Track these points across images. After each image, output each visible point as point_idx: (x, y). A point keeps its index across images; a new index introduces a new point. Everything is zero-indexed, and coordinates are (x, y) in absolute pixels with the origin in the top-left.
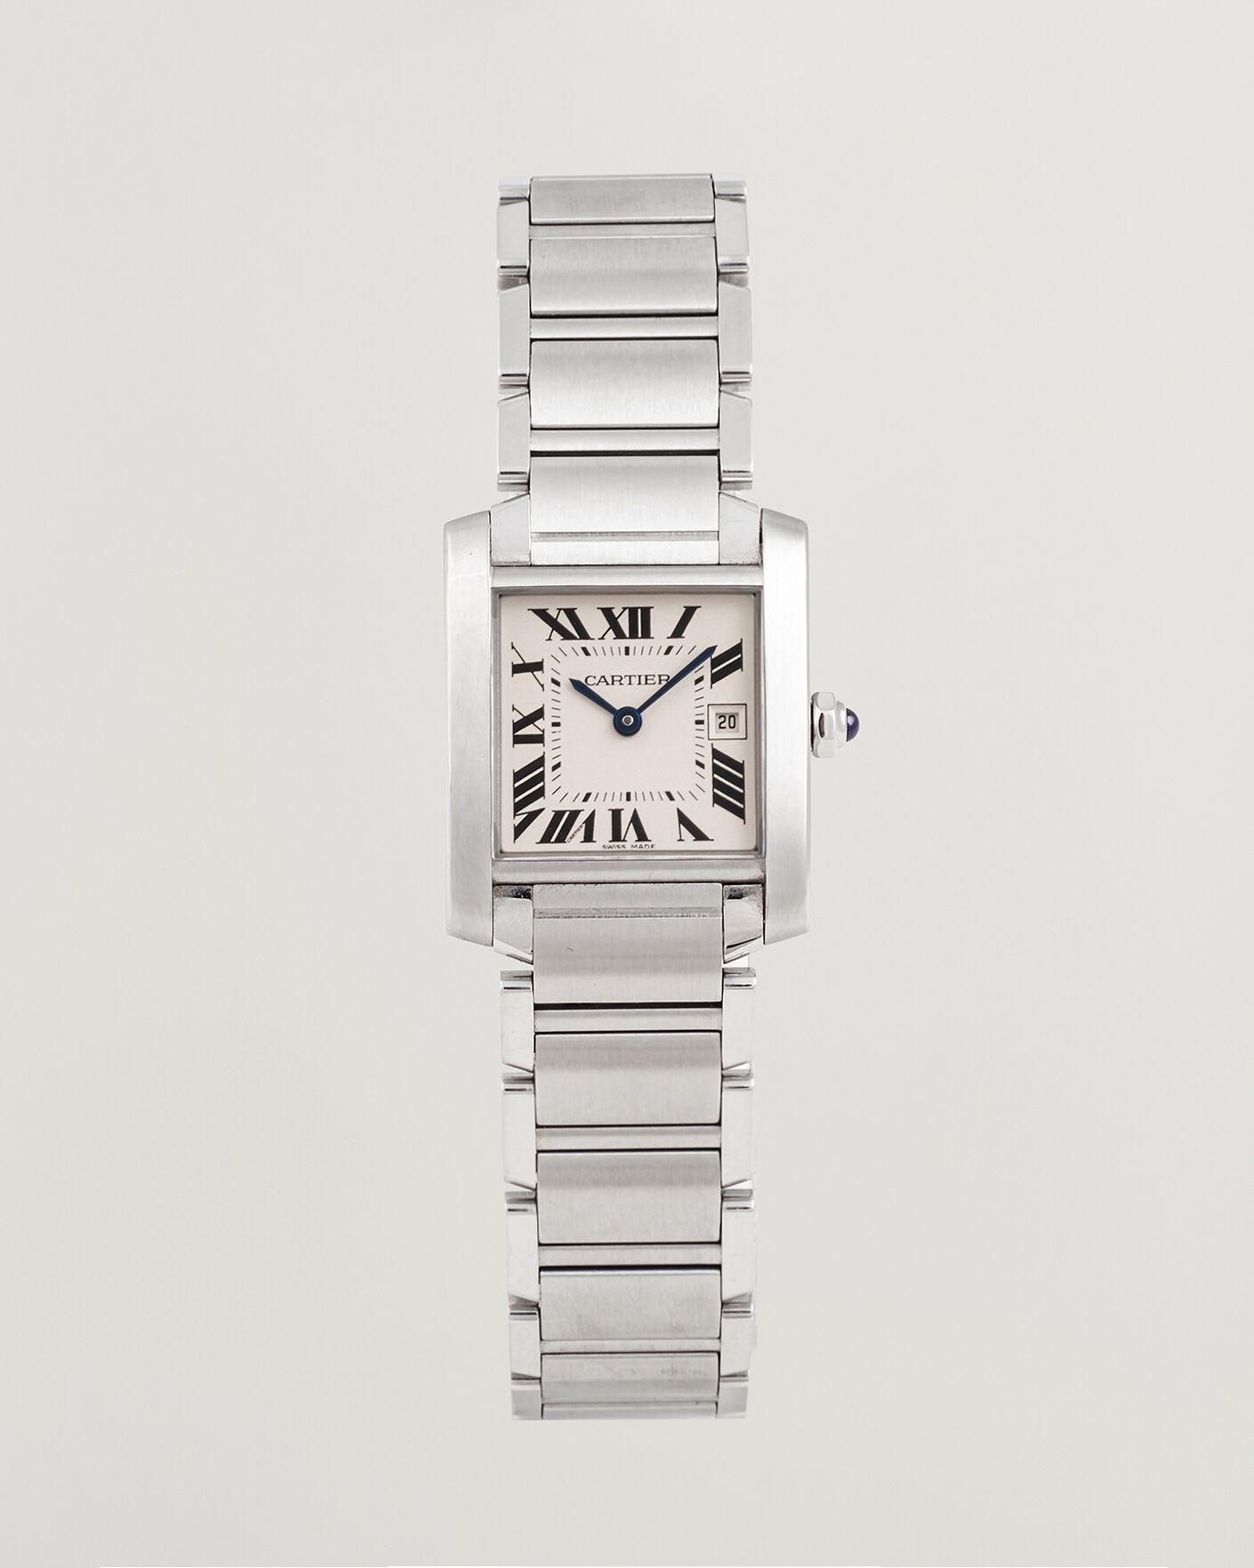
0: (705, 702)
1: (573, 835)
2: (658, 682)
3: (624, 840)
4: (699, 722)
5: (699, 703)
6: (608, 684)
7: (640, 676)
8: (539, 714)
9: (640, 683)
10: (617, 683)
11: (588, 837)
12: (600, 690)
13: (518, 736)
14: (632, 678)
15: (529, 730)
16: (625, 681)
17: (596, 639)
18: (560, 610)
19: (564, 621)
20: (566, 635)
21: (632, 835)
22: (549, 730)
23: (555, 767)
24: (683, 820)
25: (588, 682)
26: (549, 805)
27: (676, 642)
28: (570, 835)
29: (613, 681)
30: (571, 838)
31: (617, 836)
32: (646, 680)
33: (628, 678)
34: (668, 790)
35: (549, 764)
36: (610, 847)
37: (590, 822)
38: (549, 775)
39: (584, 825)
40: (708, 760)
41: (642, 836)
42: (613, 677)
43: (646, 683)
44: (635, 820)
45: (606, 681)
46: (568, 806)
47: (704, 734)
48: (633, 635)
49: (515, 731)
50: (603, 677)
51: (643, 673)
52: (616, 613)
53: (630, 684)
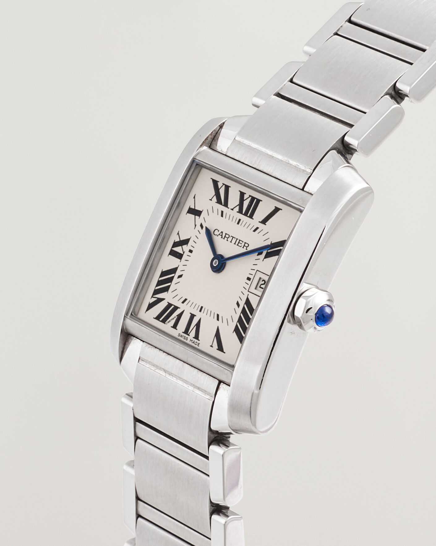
0: (256, 268)
1: (170, 321)
2: (242, 247)
3: (189, 335)
4: (249, 279)
5: (254, 267)
6: (222, 238)
7: (237, 239)
8: (186, 242)
9: (235, 244)
10: (226, 239)
11: (175, 326)
12: (217, 240)
13: (173, 250)
14: (234, 238)
15: (178, 249)
16: (230, 239)
17: (230, 208)
18: (224, 184)
19: (222, 192)
20: (219, 201)
21: (193, 334)
22: (187, 253)
23: (180, 276)
24: (218, 335)
25: (215, 233)
26: (168, 297)
27: (261, 226)
28: (168, 320)
29: (225, 237)
30: (168, 322)
31: (186, 332)
32: (239, 243)
33: (232, 237)
34: (218, 314)
35: (178, 273)
36: (181, 336)
37: (180, 316)
38: (175, 280)
39: (176, 317)
40: (242, 304)
41: (197, 337)
42: (226, 234)
43: (238, 245)
44: (198, 325)
45: (222, 236)
46: (175, 303)
47: (247, 288)
48: (246, 214)
49: (173, 246)
50: (222, 232)
51: (239, 238)
52: (246, 196)
53: (231, 242)
